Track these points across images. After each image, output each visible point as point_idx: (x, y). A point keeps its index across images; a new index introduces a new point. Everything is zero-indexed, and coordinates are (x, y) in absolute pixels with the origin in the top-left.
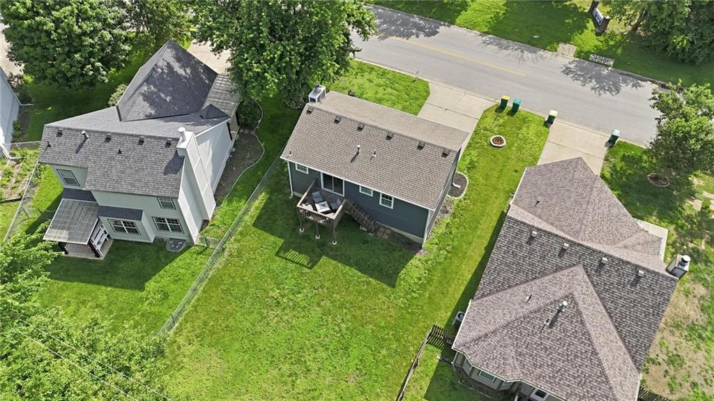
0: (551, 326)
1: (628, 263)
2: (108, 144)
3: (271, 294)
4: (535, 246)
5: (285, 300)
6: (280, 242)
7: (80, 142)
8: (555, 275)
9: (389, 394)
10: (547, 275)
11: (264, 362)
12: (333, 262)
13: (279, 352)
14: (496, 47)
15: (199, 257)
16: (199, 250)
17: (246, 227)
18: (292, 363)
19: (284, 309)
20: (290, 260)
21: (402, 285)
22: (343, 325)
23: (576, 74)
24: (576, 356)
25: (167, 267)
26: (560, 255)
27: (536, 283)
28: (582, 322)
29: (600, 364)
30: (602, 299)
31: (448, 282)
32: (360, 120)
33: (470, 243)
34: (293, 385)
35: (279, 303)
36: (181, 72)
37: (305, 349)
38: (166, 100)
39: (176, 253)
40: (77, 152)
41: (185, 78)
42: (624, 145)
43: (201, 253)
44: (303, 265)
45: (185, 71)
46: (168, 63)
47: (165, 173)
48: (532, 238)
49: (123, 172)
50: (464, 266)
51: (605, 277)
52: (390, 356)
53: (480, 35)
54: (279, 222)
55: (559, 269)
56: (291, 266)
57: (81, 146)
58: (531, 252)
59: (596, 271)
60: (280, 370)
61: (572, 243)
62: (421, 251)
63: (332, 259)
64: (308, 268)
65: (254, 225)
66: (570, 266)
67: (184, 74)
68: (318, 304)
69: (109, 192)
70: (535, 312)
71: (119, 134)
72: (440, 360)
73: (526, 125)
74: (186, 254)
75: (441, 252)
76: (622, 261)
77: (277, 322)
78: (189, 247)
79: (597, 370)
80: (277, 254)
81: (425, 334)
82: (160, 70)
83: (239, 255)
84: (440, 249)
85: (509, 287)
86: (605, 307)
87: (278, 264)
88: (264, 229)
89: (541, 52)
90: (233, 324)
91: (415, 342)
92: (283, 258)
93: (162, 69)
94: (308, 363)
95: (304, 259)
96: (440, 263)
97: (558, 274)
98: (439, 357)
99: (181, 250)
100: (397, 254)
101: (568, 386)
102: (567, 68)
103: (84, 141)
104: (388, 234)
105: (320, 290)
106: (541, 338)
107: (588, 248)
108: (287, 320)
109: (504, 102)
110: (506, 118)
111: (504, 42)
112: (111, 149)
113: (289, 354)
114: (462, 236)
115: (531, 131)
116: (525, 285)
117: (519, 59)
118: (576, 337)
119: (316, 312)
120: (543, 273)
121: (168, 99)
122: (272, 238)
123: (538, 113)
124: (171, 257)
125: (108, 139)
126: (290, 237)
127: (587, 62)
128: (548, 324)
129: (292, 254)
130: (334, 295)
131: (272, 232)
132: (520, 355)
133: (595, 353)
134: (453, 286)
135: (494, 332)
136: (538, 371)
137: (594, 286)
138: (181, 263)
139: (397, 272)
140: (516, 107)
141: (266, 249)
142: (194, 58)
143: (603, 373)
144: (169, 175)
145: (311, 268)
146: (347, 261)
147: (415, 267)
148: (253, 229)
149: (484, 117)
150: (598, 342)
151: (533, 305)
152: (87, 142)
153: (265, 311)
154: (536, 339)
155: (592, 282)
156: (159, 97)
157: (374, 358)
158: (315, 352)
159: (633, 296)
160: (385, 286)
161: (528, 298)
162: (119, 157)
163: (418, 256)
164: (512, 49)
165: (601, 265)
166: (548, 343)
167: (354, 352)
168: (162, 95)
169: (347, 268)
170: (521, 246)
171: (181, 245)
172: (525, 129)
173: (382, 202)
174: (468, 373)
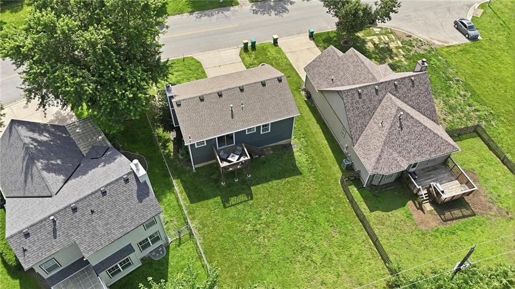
0: (402, 129)
1: (405, 78)
2: (77, 213)
3: (247, 230)
4: (364, 97)
5: (259, 227)
6: (218, 199)
7: (51, 229)
8: (380, 106)
9: (356, 224)
10: (377, 108)
11: (288, 265)
12: (259, 186)
13: (288, 254)
14: (206, 17)
15: (181, 247)
16: (177, 243)
17: (188, 208)
18: (301, 253)
19: (263, 231)
20: (235, 204)
21: (304, 169)
22: (301, 213)
23: (261, 11)
24: (420, 135)
25: (170, 269)
26: (377, 94)
27: (376, 115)
28: (412, 117)
29: (431, 131)
30: (406, 102)
31: (321, 152)
33: (308, 126)
34: (314, 262)
35: (257, 230)
36: (44, 139)
37: (298, 240)
38: (58, 164)
39: (164, 258)
40: (55, 237)
41: (51, 141)
42: (320, 35)
43: (180, 244)
44: (246, 201)
45: (45, 136)
46: (30, 138)
47: (141, 201)
48: (360, 94)
49: (107, 224)
50: (318, 139)
51: (400, 91)
52: (336, 207)
53: (190, 15)
54: (204, 189)
55: (380, 101)
56: (240, 207)
57: (55, 231)
58: (364, 102)
59: (396, 91)
60: (299, 262)
61: (379, 84)
62: (293, 146)
63: (258, 184)
64: (250, 200)
65: (192, 202)
66: (384, 96)
67: (47, 139)
68: (278, 214)
69: (107, 245)
70: (391, 128)
71: (81, 200)
72: (358, 190)
73: (267, 51)
74: (171, 253)
75: (301, 140)
76: (402, 78)
77: (269, 241)
78: (168, 247)
79: (432, 134)
80: (225, 207)
81: (339, 184)
82: (31, 146)
83: (204, 226)
84: (299, 139)
85: (366, 126)
86: (409, 105)
87: (232, 212)
88: (199, 200)
89: (232, 8)
90: (248, 263)
91: (339, 191)
92: (231, 206)
93: (32, 144)
94: (308, 245)
95: (243, 197)
96: (307, 146)
97: (382, 103)
98: (356, 189)
99: (165, 253)
100: (286, 156)
101: (427, 150)
102: (254, 10)
103: (55, 225)
104: (270, 150)
105: (269, 205)
106: (402, 138)
107: (386, 82)
108: (273, 235)
109: (246, 44)
110: (253, 53)
111: (207, 12)
112: (83, 215)
113: (294, 250)
114: (301, 125)
115: (272, 51)
116: (372, 120)
117: (225, 18)
118: (414, 126)
119: (281, 218)
120: (375, 108)
121: (59, 162)
122: (211, 201)
123: (265, 42)
124: (165, 262)
125: (75, 210)
126: (221, 192)
127: (259, 3)
128: (400, 129)
129: (233, 200)
130: (280, 202)
131: (208, 198)
132: (400, 152)
133: (426, 127)
134: (324, 152)
135: (382, 151)
136: (412, 154)
137: (399, 99)
138: (175, 261)
139: (295, 166)
140: (253, 44)
141: (215, 209)
142: (39, 123)
143: (435, 134)
144: (144, 200)
145: (252, 199)
146: (266, 180)
147: (300, 156)
148: (194, 205)
149: (243, 59)
150: (422, 121)
151: (387, 125)
152: (57, 224)
153: (255, 241)
154: (400, 140)
155: (397, 97)
156: (53, 164)
157: (332, 215)
158: (304, 237)
159: (416, 92)
160: (298, 177)
161: (380, 124)
162: (95, 216)
163: (294, 150)
164: (216, 14)
165: (396, 86)
166: (406, 138)
167: (321, 219)
168: (53, 162)
169: (270, 183)
170: (358, 102)
171: (162, 250)
172: (269, 54)
173: (263, 131)
174: (377, 184)
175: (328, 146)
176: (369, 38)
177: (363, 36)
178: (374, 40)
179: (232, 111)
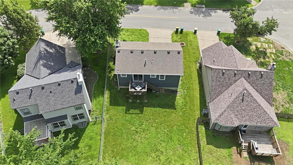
0: (243, 101)
1: (257, 71)
2: (44, 90)
3: (132, 129)
4: (225, 75)
5: (139, 130)
6: (124, 108)
7: (29, 94)
8: (235, 84)
9: (195, 148)
10: (232, 85)
11: (145, 156)
12: (149, 108)
13: (148, 150)
14: (163, 10)
15: (95, 126)
16: (94, 123)
17: (107, 107)
18: (155, 152)
19: (140, 133)
20: (132, 114)
21: (178, 107)
22: (165, 130)
23: (195, 13)
24: (254, 109)
25: (84, 135)
26: (235, 76)
27: (230, 89)
28: (252, 96)
29: (263, 108)
30: (253, 87)
31: (193, 101)
32: (141, 49)
33: (192, 84)
34: (160, 160)
35: (137, 131)
36: (51, 51)
37: (157, 145)
38: (51, 65)
39: (84, 128)
40: (30, 98)
41: (54, 53)
42: (223, 34)
43: (95, 124)
44: (139, 114)
45: (52, 50)
46: (44, 49)
48: (223, 73)
49: (56, 100)
50: (195, 93)
51: (251, 79)
52: (187, 135)
53: (155, 7)
54: (120, 101)
55: (236, 81)
56: (133, 115)
57: (31, 95)
58: (225, 79)
59: (248, 78)
60: (152, 157)
61: (237, 71)
62: (178, 92)
63: (148, 107)
64: (141, 114)
65: (110, 105)
66: (239, 79)
67: (53, 52)
68: (152, 127)
69: (52, 111)
70: (236, 99)
71: (47, 84)
72: (205, 129)
73: (188, 36)
74: (89, 127)
76: (255, 71)
77: (141, 139)
78: (88, 123)
79: (262, 111)
80: (126, 113)
81: (195, 122)
82: (43, 52)
83: (111, 119)
84: (184, 90)
85: (221, 93)
86: (255, 89)
87: (128, 117)
88: (115, 105)
89: (179, 8)
90: (124, 147)
91: (193, 126)
92: (129, 114)
93: (44, 52)
94: (161, 150)
95: (137, 111)
96: (186, 95)
97: (236, 83)
98: (204, 128)
99: (85, 126)
100: (171, 97)
101: (255, 120)
102: (191, 12)
103: (32, 92)
104: (164, 91)
105: (150, 120)
106: (241, 107)
107: (243, 71)
108: (144, 137)
109: (177, 29)
110: (180, 35)
111: (165, 7)
112: (46, 92)
113: (152, 149)
114: (189, 82)
115: (191, 37)
116: (226, 91)
117: (173, 12)
118: (252, 102)
119: (153, 129)
120: (231, 84)
121: (52, 64)
122: (120, 108)
123: (190, 31)
124: (83, 131)
125: (43, 88)
126: (128, 105)
127: (196, 8)
128: (241, 101)
129: (131, 111)
130: (156, 121)
131: (119, 105)
132: (236, 115)
133: (260, 105)
134: (195, 101)
135: (225, 111)
136: (244, 118)
137: (249, 83)
138: (89, 131)
139: (174, 103)
140: (182, 30)
141: (120, 113)
142: (53, 43)
143: (264, 111)
144: (77, 95)
145: (142, 113)
146: (154, 106)
147: (179, 99)
148: (111, 107)
149: (172, 37)
150: (259, 101)
151: (234, 97)
152: (33, 92)
153: (133, 137)
154: (239, 108)
156: (48, 64)
157: (183, 138)
158: (161, 144)
159: (262, 82)
160: (172, 110)
161: (230, 95)
162: (51, 94)
163: (178, 95)
164: (169, 9)
165: (249, 75)
166: (244, 108)
167: (175, 139)
169: (156, 108)
170: (221, 77)
171: (85, 124)
172: (188, 37)
173: (160, 79)
174: (218, 130)
175: (199, 99)
176: (254, 43)
177: (251, 41)
178: (257, 45)
179: (146, 62)
